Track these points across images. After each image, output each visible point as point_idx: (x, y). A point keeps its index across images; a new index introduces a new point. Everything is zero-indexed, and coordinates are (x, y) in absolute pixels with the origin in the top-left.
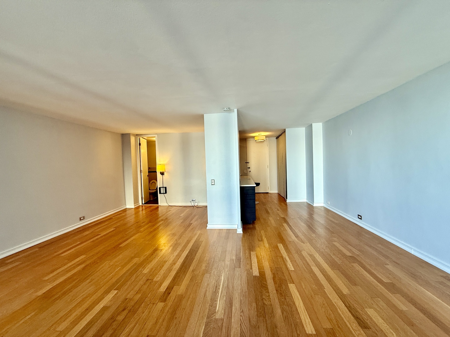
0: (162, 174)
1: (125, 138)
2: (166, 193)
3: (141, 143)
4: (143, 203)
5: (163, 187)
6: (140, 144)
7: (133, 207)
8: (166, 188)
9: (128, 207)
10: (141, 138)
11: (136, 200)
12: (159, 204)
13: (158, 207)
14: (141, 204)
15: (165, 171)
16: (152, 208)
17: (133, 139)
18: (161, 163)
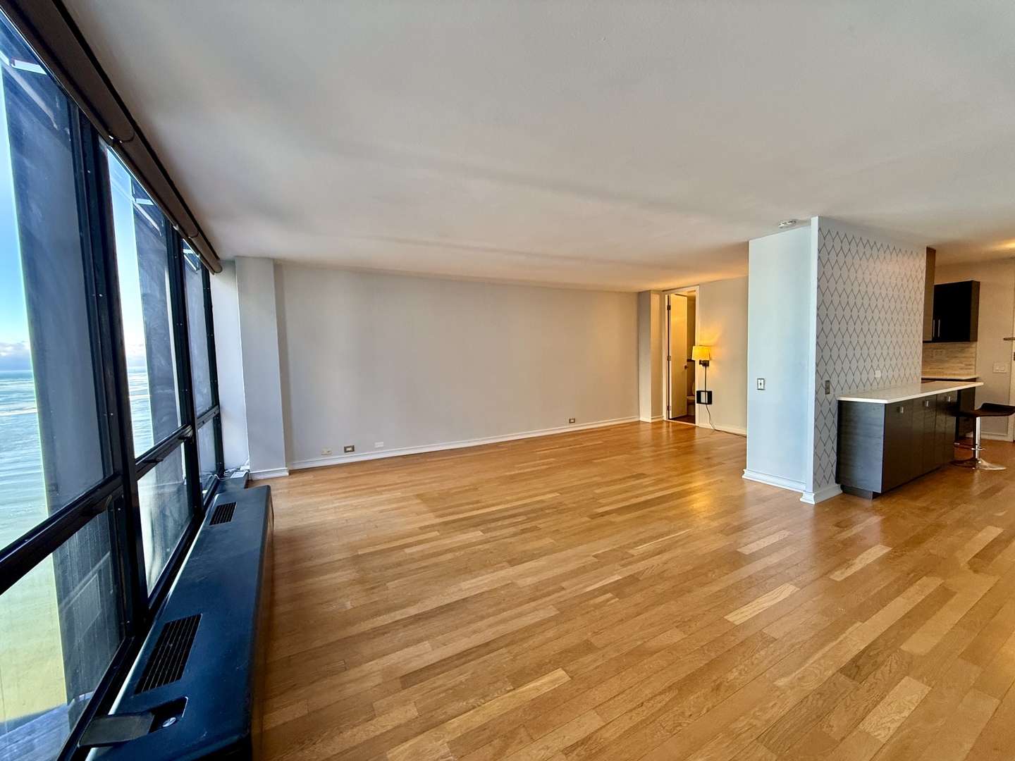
0: (705, 364)
1: (642, 298)
2: (710, 402)
3: (672, 304)
4: (670, 417)
5: (705, 391)
6: (669, 308)
7: (650, 421)
8: (710, 394)
9: (642, 419)
10: (673, 296)
11: (656, 410)
12: (697, 424)
13: (694, 427)
14: (665, 418)
15: (711, 359)
16: (682, 427)
17: (655, 300)
18: (705, 342)
